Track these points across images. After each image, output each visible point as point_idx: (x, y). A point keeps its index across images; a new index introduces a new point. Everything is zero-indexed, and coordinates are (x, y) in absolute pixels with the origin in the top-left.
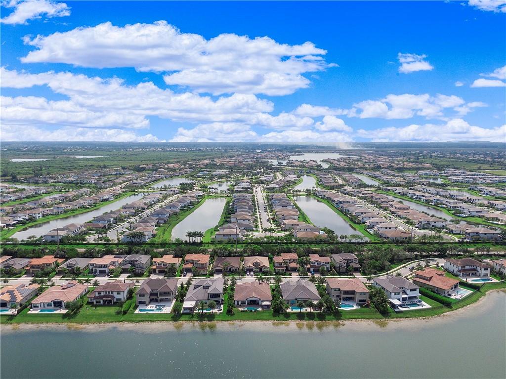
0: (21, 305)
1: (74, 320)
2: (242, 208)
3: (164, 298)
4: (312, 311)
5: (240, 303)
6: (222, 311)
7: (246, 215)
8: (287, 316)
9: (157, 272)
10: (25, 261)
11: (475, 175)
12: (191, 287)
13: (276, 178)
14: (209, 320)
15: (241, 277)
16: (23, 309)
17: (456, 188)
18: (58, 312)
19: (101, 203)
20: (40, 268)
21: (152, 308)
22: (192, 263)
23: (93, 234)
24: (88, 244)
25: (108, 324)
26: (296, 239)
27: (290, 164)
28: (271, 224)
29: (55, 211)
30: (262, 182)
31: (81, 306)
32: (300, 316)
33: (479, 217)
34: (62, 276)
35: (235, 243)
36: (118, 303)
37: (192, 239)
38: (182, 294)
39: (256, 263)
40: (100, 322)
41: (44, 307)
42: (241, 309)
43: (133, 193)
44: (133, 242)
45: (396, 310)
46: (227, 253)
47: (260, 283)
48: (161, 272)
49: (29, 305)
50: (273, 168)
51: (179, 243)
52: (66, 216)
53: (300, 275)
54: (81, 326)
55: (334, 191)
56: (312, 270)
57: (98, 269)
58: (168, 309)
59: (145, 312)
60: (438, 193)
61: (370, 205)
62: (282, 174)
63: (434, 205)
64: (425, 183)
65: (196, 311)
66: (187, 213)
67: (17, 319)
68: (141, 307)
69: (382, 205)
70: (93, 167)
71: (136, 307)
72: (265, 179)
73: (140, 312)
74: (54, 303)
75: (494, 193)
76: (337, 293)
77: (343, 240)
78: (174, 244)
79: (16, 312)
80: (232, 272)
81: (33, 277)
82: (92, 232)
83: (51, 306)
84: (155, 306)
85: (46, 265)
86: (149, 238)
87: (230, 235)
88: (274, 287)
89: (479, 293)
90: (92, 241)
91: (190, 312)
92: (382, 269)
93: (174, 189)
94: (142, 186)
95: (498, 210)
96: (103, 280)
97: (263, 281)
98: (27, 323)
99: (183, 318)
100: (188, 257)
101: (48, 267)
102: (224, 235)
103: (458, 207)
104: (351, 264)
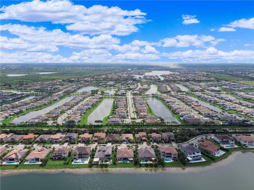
0: (20, 160)
1: (45, 167)
2: (121, 105)
3: (85, 156)
4: (152, 163)
5: (119, 159)
6: (111, 163)
7: (123, 110)
8: (141, 166)
9: (81, 142)
10: (20, 136)
11: (235, 85)
12: (97, 151)
13: (138, 87)
14: (106, 168)
15: (120, 144)
16: (22, 162)
17: (225, 92)
18: (37, 163)
19: (54, 102)
20: (27, 140)
21: (79, 161)
22: (98, 137)
23: (51, 120)
24: (49, 126)
25: (60, 169)
26: (146, 124)
27: (145, 77)
28: (135, 114)
29: (32, 107)
30: (131, 89)
31: (48, 160)
32: (146, 165)
33: (234, 110)
34: (38, 144)
35: (117, 126)
36: (64, 159)
37: (97, 124)
38: (93, 155)
39: (127, 137)
40: (57, 168)
41: (31, 161)
42: (120, 162)
43: (69, 95)
44: (69, 125)
45: (190, 162)
46: (113, 131)
47: (129, 149)
48: (83, 142)
49: (24, 160)
50: (137, 80)
51: (91, 126)
52: (37, 109)
53: (147, 143)
54: (48, 170)
55: (165, 95)
56: (153, 141)
57: (54, 141)
58: (87, 162)
59: (76, 164)
60: (215, 96)
61: (182, 103)
62: (141, 84)
63: (213, 103)
64: (210, 90)
65: (99, 163)
66: (95, 107)
67: (19, 167)
68: (75, 161)
69: (188, 104)
70: (49, 80)
71: (72, 161)
72: (132, 87)
73: (74, 164)
74: (36, 159)
75: (243, 96)
76: (163, 154)
77: (168, 124)
78: (89, 126)
79: (19, 164)
80: (116, 142)
81: (24, 144)
82: (50, 119)
83: (34, 160)
84: (81, 160)
85: (30, 139)
86: (77, 123)
87: (115, 122)
88: (135, 150)
89: (228, 153)
90: (50, 125)
91: (97, 164)
92: (185, 140)
93: (88, 94)
94: (72, 92)
95: (243, 106)
96: (57, 146)
97: (130, 148)
98: (24, 169)
99: (94, 166)
100: (96, 134)
101: (31, 140)
102: (112, 122)
103: (224, 105)
104: (171, 138)
